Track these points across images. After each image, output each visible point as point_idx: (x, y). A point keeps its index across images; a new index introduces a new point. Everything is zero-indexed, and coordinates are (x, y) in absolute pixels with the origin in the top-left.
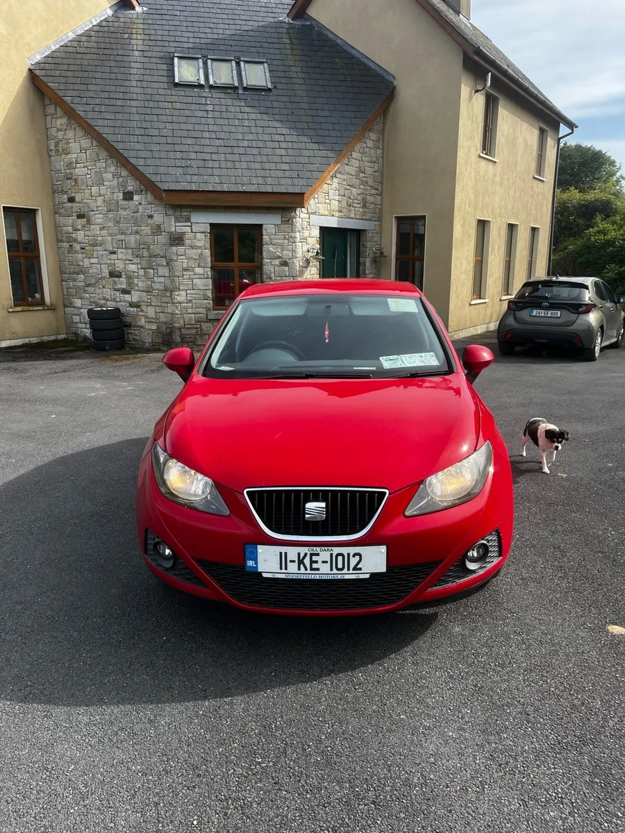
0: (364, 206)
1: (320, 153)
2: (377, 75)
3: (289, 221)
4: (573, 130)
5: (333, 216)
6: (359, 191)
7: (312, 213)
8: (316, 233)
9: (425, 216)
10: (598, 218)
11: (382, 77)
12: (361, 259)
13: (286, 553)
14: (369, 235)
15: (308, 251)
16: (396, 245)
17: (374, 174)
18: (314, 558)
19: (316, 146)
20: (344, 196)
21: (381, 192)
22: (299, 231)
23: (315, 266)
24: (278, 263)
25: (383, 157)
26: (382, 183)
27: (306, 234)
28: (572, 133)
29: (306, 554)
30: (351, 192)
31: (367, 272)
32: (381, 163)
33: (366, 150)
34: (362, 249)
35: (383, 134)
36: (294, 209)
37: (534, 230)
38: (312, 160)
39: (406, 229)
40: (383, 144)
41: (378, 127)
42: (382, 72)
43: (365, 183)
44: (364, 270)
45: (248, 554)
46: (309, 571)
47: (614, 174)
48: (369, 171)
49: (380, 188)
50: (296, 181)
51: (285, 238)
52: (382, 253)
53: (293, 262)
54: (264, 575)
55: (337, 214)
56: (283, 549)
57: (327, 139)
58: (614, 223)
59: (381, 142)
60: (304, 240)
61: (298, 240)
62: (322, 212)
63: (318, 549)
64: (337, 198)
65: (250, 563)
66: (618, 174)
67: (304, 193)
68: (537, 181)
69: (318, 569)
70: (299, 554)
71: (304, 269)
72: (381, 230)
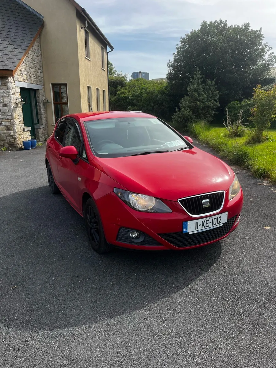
0: (37, 78)
1: (16, 50)
2: (34, 15)
3: (5, 84)
4: (112, 50)
5: (24, 82)
6: (34, 70)
7: (16, 80)
8: (18, 90)
9: (66, 84)
10: (119, 87)
11: (37, 16)
12: (38, 104)
13: (198, 222)
14: (40, 92)
15: (16, 99)
16: (53, 97)
17: (39, 62)
18: (207, 222)
19: (12, 46)
20: (28, 72)
21: (43, 72)
22: (11, 89)
23: (20, 107)
24: (2, 105)
25: (41, 55)
26: (42, 67)
27: (14, 90)
28: (112, 51)
29: (205, 221)
30: (31, 71)
31: (42, 110)
32: (41, 57)
33: (34, 50)
34: (37, 99)
35: (40, 43)
36: (7, 78)
37: (104, 91)
38: (13, 53)
39: (57, 90)
40: (40, 47)
41: (38, 39)
42: (36, 14)
43: (35, 66)
44: (40, 109)
45: (184, 226)
46: (205, 228)
47: (113, 69)
48: (37, 61)
49: (42, 69)
50: (7, 64)
51: (4, 93)
52: (47, 101)
53: (10, 105)
54: (190, 233)
55: (26, 81)
56: (197, 221)
57: (18, 44)
58: (126, 89)
59: (40, 46)
60: (14, 94)
61: (11, 93)
62: (20, 80)
63: (209, 218)
64: (25, 73)
65: (185, 230)
66: (114, 69)
67: (13, 70)
68: (103, 70)
69: (208, 226)
70: (202, 221)
71: (16, 108)
72: (45, 90)
